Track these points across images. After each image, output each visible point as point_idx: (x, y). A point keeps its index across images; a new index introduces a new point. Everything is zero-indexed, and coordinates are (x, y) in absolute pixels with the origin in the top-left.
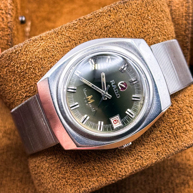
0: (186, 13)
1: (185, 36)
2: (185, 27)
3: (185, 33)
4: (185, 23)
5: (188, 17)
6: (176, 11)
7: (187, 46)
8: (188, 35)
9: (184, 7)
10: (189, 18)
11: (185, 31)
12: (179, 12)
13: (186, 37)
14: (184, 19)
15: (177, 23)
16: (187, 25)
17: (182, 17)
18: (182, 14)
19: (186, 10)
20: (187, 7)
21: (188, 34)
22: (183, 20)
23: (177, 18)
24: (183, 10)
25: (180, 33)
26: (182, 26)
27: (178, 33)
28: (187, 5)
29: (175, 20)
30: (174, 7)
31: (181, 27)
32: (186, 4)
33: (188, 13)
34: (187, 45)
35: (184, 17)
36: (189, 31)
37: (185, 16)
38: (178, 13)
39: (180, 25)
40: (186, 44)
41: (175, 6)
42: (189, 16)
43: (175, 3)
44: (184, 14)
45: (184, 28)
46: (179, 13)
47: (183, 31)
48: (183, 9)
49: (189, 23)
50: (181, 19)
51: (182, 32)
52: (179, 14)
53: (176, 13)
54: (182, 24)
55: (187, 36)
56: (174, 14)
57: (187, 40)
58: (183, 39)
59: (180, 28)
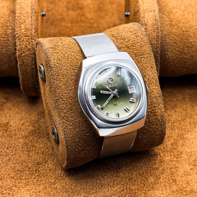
0: (156, 36)
1: (156, 52)
2: (156, 46)
3: (156, 50)
5: (158, 39)
9: (155, 32)
11: (156, 48)
12: (152, 35)
14: (155, 40)
16: (157, 44)
18: (154, 37)
21: (159, 51)
23: (151, 39)
26: (154, 45)
28: (157, 31)
30: (149, 32)
33: (158, 36)
34: (158, 58)
36: (159, 48)
43: (149, 30)
44: (156, 37)
49: (159, 43)
52: (152, 37)
53: (150, 36)
57: (158, 55)
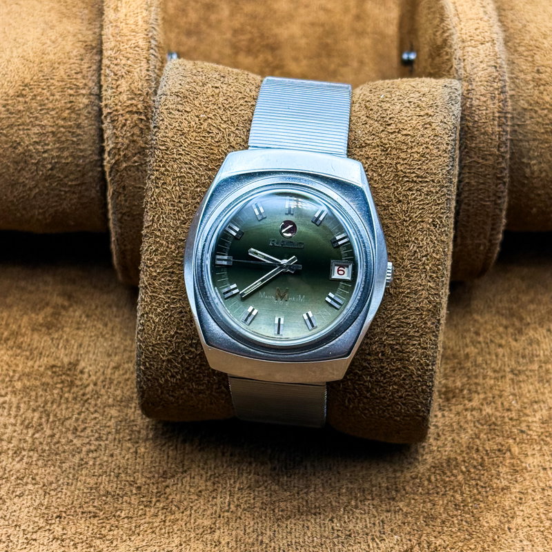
0: (499, 112)
1: (498, 156)
2: (499, 138)
3: (499, 150)
4: (499, 132)
5: (503, 120)
6: (481, 109)
7: (503, 177)
8: (504, 155)
9: (496, 101)
10: (507, 121)
11: (499, 147)
12: (487, 110)
13: (501, 160)
14: (496, 123)
15: (483, 131)
16: (502, 135)
17: (494, 120)
18: (493, 113)
19: (499, 106)
20: (502, 101)
21: (506, 152)
22: (493, 125)
23: (484, 121)
24: (494, 106)
25: (490, 151)
26: (494, 137)
27: (485, 151)
28: (502, 97)
29: (480, 124)
30: (478, 101)
31: (491, 139)
32: (499, 94)
33: (504, 111)
34: (504, 174)
35: (497, 119)
36: (506, 146)
37: (499, 117)
38: (484, 112)
39: (488, 135)
40: (501, 172)
41: (479, 99)
42: (506, 118)
43: (479, 94)
44: (497, 115)
45: (497, 140)
46: (488, 112)
47: (495, 146)
48: (494, 104)
49: (507, 132)
50: (492, 123)
51: (492, 149)
52: (486, 113)
53: (480, 112)
54: (492, 134)
55: (503, 157)
56: (477, 113)
57: (503, 165)
58: (494, 162)
59: (490, 141)
